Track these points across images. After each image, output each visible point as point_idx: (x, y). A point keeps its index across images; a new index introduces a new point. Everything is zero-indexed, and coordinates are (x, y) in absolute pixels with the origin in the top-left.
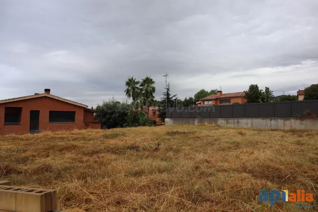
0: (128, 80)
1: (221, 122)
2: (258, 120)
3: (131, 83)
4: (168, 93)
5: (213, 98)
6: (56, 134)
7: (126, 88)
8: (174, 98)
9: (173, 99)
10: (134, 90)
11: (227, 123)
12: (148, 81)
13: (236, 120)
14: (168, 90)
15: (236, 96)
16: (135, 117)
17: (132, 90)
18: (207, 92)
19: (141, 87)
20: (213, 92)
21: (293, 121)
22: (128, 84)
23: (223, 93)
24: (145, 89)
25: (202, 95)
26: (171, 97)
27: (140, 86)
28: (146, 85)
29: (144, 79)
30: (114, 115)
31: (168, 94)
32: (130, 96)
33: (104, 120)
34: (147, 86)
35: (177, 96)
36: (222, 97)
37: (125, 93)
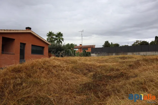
1: (129, 54)
11: (133, 54)
13: (138, 53)
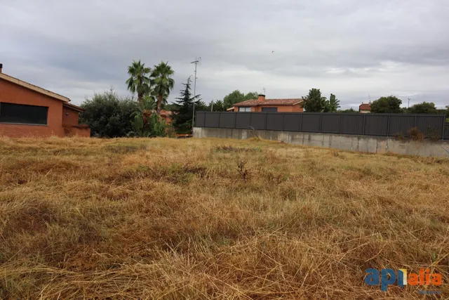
0: (132, 65)
1: (283, 136)
2: (340, 137)
3: (136, 69)
4: (187, 91)
5: (253, 104)
6: (19, 142)
7: (129, 76)
8: (196, 100)
9: (193, 101)
10: (141, 82)
11: (293, 139)
12: (163, 69)
13: (307, 136)
14: (188, 87)
15: (286, 104)
16: (146, 122)
17: (138, 81)
18: (242, 95)
19: (152, 78)
20: (251, 96)
21: (390, 141)
22: (132, 71)
23: (266, 98)
24: (158, 81)
25: (235, 98)
26: (191, 97)
27: (151, 76)
28: (161, 75)
29: (157, 65)
30: (112, 118)
31: (187, 93)
32: (134, 91)
33: (96, 124)
34: (163, 77)
35: (200, 97)
36: (265, 103)
37: (127, 85)
